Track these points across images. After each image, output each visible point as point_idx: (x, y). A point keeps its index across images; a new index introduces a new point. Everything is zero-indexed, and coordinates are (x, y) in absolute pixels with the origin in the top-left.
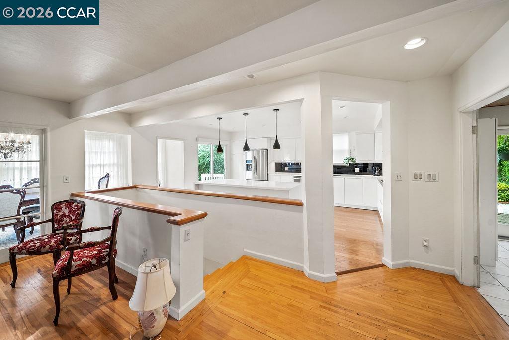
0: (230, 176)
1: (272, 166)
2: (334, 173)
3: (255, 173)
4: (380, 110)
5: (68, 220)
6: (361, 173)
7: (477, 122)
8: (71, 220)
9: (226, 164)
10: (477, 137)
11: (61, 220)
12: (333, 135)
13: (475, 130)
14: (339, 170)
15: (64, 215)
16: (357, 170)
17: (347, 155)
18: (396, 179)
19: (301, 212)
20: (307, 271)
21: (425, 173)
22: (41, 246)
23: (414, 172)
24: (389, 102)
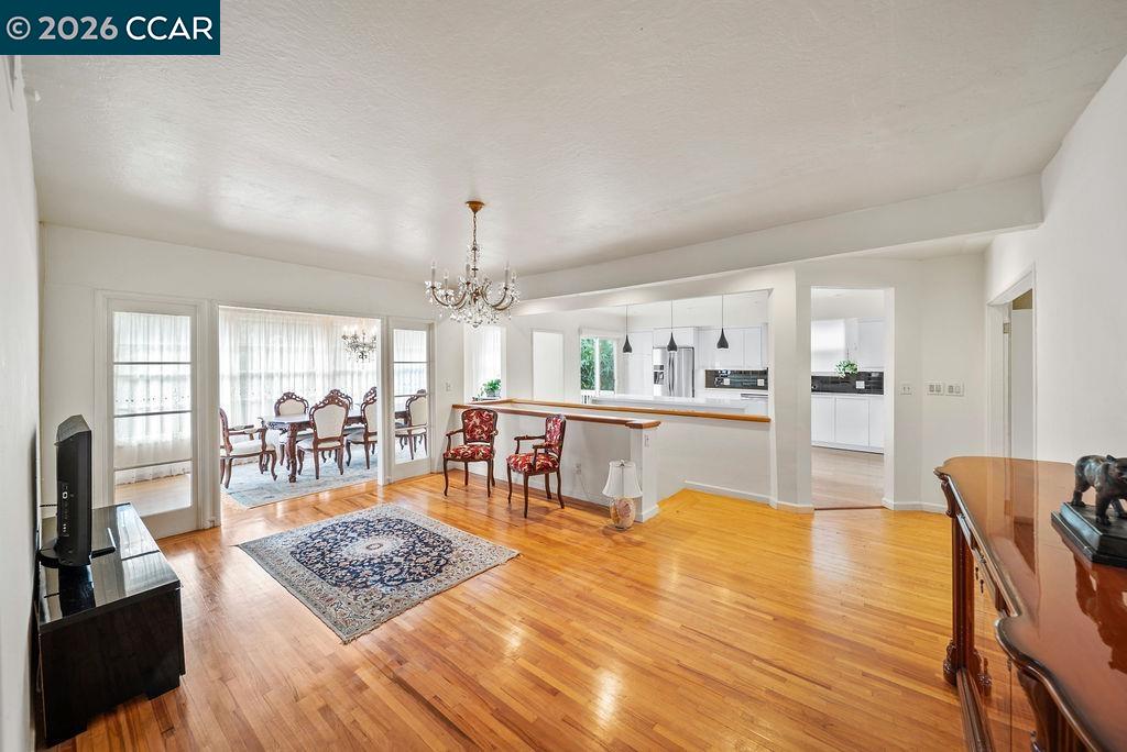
0: (625, 389)
1: (701, 378)
2: (813, 391)
3: (671, 387)
4: (881, 298)
5: (480, 431)
6: (868, 390)
7: (1010, 317)
8: (483, 431)
9: (618, 373)
10: (1010, 336)
11: (472, 431)
12: (812, 323)
13: (1007, 328)
14: (823, 384)
15: (475, 426)
16: (860, 385)
17: (842, 359)
18: (903, 392)
19: (768, 430)
20: (774, 500)
21: (945, 384)
22: (473, 453)
23: (929, 382)
24: (893, 289)
